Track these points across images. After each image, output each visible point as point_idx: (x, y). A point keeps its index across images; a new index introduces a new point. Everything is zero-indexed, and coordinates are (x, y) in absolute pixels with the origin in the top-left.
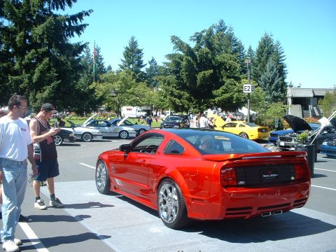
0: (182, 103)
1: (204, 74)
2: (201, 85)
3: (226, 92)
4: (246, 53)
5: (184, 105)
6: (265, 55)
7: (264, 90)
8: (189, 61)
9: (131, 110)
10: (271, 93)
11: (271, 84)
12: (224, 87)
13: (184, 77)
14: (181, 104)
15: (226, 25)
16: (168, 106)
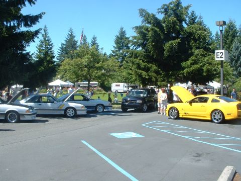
0: (148, 75)
1: (171, 44)
2: (169, 56)
3: (195, 62)
4: (214, 38)
5: (152, 78)
6: (230, 38)
7: (231, 67)
8: (155, 32)
9: (119, 86)
10: (236, 70)
11: (236, 62)
12: (193, 58)
13: (151, 48)
14: (147, 77)
15: (196, 15)
16: (136, 80)
